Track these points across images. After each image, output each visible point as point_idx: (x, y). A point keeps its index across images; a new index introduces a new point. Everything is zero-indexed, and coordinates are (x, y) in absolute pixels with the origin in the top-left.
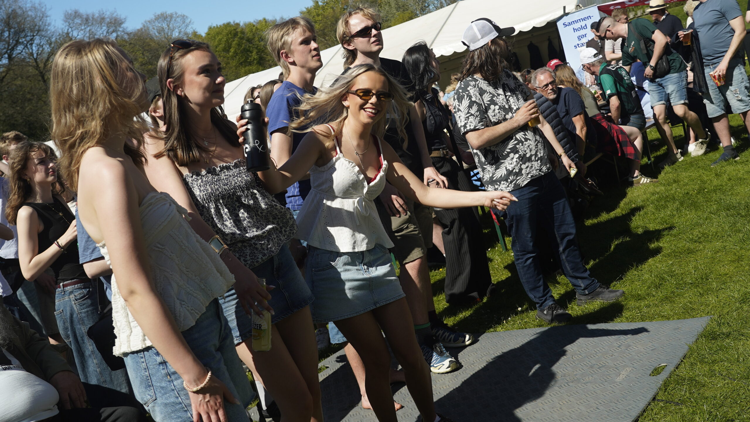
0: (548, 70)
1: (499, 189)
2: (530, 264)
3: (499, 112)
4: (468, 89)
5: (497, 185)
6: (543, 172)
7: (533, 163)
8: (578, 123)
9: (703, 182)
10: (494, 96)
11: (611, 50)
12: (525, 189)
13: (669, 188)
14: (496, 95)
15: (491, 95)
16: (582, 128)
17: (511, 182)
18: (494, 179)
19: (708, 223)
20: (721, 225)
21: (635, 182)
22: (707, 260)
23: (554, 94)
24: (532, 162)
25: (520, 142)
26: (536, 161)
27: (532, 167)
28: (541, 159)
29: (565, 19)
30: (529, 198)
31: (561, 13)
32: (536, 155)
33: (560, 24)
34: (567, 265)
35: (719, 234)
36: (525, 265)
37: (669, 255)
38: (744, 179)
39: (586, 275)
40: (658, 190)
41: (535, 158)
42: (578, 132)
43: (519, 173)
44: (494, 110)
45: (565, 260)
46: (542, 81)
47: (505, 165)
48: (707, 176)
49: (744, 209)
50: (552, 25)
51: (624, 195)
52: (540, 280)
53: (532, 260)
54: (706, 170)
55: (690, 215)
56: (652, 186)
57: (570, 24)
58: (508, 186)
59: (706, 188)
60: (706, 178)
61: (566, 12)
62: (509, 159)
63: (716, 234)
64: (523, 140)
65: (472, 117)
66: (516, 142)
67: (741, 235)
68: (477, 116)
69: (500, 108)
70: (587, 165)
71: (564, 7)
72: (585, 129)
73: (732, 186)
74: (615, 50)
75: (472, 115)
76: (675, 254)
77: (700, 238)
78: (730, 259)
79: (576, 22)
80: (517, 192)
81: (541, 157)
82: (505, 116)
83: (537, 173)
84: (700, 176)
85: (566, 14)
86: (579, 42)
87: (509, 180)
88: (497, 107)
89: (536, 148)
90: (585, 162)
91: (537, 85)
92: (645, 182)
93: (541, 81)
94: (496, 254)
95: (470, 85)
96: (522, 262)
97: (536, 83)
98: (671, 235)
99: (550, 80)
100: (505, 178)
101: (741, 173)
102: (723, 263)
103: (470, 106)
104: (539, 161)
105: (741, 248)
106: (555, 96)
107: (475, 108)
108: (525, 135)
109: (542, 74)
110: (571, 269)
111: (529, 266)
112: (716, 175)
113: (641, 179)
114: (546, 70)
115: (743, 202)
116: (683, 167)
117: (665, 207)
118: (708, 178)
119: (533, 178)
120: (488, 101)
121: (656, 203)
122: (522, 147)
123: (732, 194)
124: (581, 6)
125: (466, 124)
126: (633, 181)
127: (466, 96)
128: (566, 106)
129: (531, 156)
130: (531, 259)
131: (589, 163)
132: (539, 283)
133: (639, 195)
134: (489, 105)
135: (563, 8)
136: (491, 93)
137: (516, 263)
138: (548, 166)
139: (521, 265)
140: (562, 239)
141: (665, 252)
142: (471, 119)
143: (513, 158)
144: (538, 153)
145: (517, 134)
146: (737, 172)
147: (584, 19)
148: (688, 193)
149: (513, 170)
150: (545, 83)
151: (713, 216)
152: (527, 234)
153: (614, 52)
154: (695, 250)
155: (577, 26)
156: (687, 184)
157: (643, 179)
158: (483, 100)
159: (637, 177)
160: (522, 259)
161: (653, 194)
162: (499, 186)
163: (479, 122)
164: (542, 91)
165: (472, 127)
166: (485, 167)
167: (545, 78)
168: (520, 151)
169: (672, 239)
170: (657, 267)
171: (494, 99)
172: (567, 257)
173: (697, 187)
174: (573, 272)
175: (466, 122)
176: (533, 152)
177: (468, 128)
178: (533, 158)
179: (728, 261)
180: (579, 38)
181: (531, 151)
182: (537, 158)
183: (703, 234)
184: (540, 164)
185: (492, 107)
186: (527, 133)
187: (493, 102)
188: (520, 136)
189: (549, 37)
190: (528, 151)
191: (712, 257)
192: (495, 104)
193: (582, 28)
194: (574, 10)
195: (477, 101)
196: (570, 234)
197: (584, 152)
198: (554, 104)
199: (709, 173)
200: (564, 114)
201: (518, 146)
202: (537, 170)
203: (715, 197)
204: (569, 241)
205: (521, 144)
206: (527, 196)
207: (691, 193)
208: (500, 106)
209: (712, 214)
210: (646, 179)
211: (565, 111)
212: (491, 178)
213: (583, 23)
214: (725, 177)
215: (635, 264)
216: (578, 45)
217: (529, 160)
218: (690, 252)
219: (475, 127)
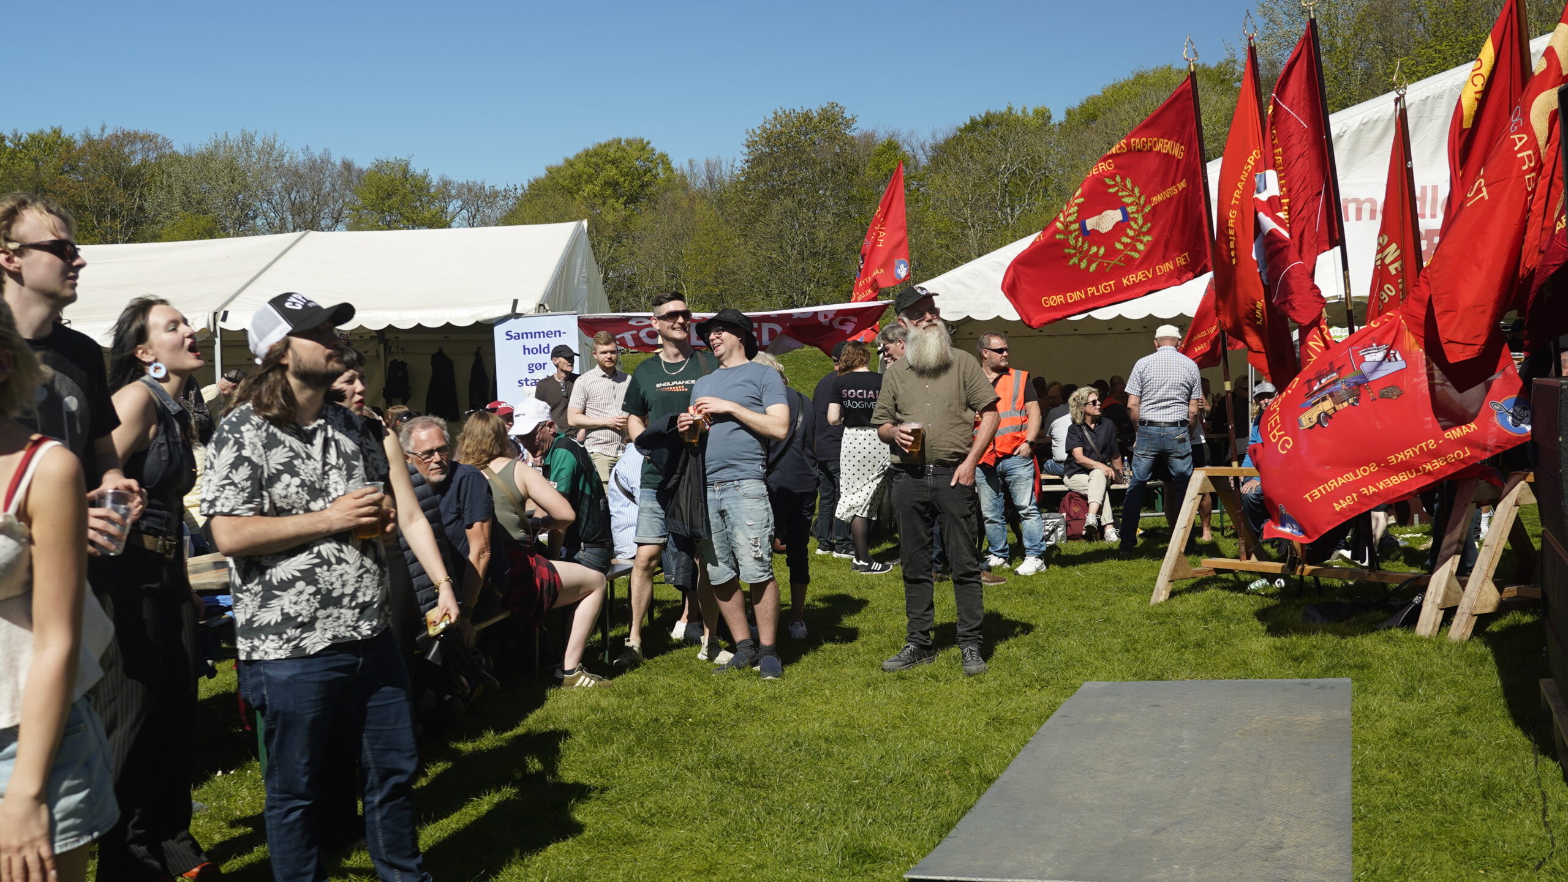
0: (437, 424)
1: (262, 648)
2: (296, 821)
3: (297, 493)
4: (243, 428)
5: (259, 639)
6: (360, 634)
7: (342, 611)
8: (476, 540)
9: (691, 703)
10: (297, 456)
11: (580, 408)
12: (316, 660)
13: (626, 702)
14: (304, 455)
15: (291, 454)
16: (481, 553)
17: (288, 641)
18: (256, 625)
19: (676, 787)
20: (698, 795)
21: (565, 681)
22: (653, 864)
23: (442, 473)
24: (341, 607)
25: (325, 562)
26: (350, 608)
27: (339, 618)
28: (364, 607)
29: (512, 325)
30: (320, 682)
31: (509, 311)
32: (353, 596)
33: (499, 331)
34: (380, 834)
35: (688, 813)
36: (285, 821)
37: (589, 842)
38: (762, 710)
39: (412, 864)
40: (604, 703)
41: (351, 601)
42: (472, 557)
43: (308, 626)
44: (288, 486)
45: (378, 825)
46: (422, 442)
47: (281, 603)
48: (700, 692)
49: (746, 770)
50: (483, 331)
51: (539, 701)
52: (310, 859)
53: (302, 814)
54: (701, 680)
55: (648, 767)
56: (597, 693)
57: (518, 336)
58: (280, 648)
59: (690, 717)
60: (696, 696)
61: (518, 311)
62: (293, 591)
63: (685, 812)
64: (333, 560)
65: (232, 487)
66: (317, 561)
67: (725, 822)
68: (243, 490)
69: (303, 484)
70: (477, 628)
71: (515, 302)
72: (487, 554)
73: (738, 720)
74: (588, 410)
75: (233, 484)
76: (601, 842)
77: (653, 815)
78: (694, 867)
79: (533, 335)
80: (298, 664)
81: (364, 602)
82: (308, 502)
83: (348, 634)
84: (688, 689)
85: (515, 315)
86: (530, 376)
87: (285, 636)
88: (296, 481)
89: (357, 582)
90: (475, 622)
91: (410, 449)
92: (584, 685)
93: (419, 442)
94: (246, 784)
95: (249, 421)
96: (279, 815)
97: (408, 444)
98: (604, 801)
99: (438, 443)
100: (277, 630)
101: (759, 698)
102: (680, 874)
103: (235, 466)
104: (357, 611)
105: (720, 848)
106: (443, 477)
107: (244, 471)
108: (340, 551)
109: (424, 427)
110: (386, 846)
111: (291, 827)
112: (716, 693)
113: (579, 677)
114: (432, 422)
115: (747, 757)
116: (663, 664)
117: (608, 741)
118: (700, 696)
119: (336, 641)
120: (281, 464)
121: (594, 729)
122: (327, 573)
123: (732, 737)
124: (547, 307)
125: (216, 499)
126: (562, 680)
127: (231, 443)
128: (458, 501)
129: (343, 595)
130: (299, 812)
131: (484, 625)
132: (306, 865)
133: (567, 707)
134: (280, 473)
135: (512, 302)
136: (291, 449)
137: (267, 814)
138: (375, 623)
139: (274, 822)
140: (384, 779)
141: (587, 834)
142: (229, 492)
143: (301, 593)
144: (360, 594)
145: (322, 544)
146: (752, 694)
147: (547, 334)
148: (657, 720)
149: (296, 617)
150: (428, 447)
151: (689, 775)
152: (299, 757)
153: (584, 413)
154: (638, 839)
155: (531, 343)
156: (660, 702)
157: (583, 677)
158: (267, 460)
159: (571, 672)
160: (280, 808)
161: (593, 710)
162: (264, 641)
163: (245, 503)
164: (419, 463)
165: (226, 510)
166: (240, 595)
167: (430, 436)
168: (321, 580)
169: (604, 809)
170: (559, 864)
171: (296, 462)
172: (383, 818)
173: (676, 711)
174: (388, 853)
175: (217, 494)
176: (349, 590)
177: (218, 509)
178: (346, 601)
179: (691, 869)
180: (531, 368)
181: (343, 585)
182: (354, 604)
183: (662, 808)
184: (357, 615)
185: (286, 478)
186: (344, 547)
187: (289, 468)
188: (328, 549)
189: (479, 348)
190: (337, 585)
191: (665, 858)
192: (294, 474)
193: (540, 350)
194: (532, 313)
195: (255, 459)
196: (400, 772)
197: (476, 601)
198: (435, 493)
199: (705, 687)
200: (454, 516)
201: (318, 570)
202: (349, 626)
203: (702, 735)
204: (397, 786)
205: (325, 567)
206: (317, 678)
207: (662, 721)
208: (303, 481)
209: (688, 769)
210: (588, 679)
211: (454, 510)
212: (250, 622)
213: (544, 342)
214: (731, 699)
215: (518, 852)
216: (526, 380)
217: (337, 602)
218: (628, 840)
219: (233, 510)
